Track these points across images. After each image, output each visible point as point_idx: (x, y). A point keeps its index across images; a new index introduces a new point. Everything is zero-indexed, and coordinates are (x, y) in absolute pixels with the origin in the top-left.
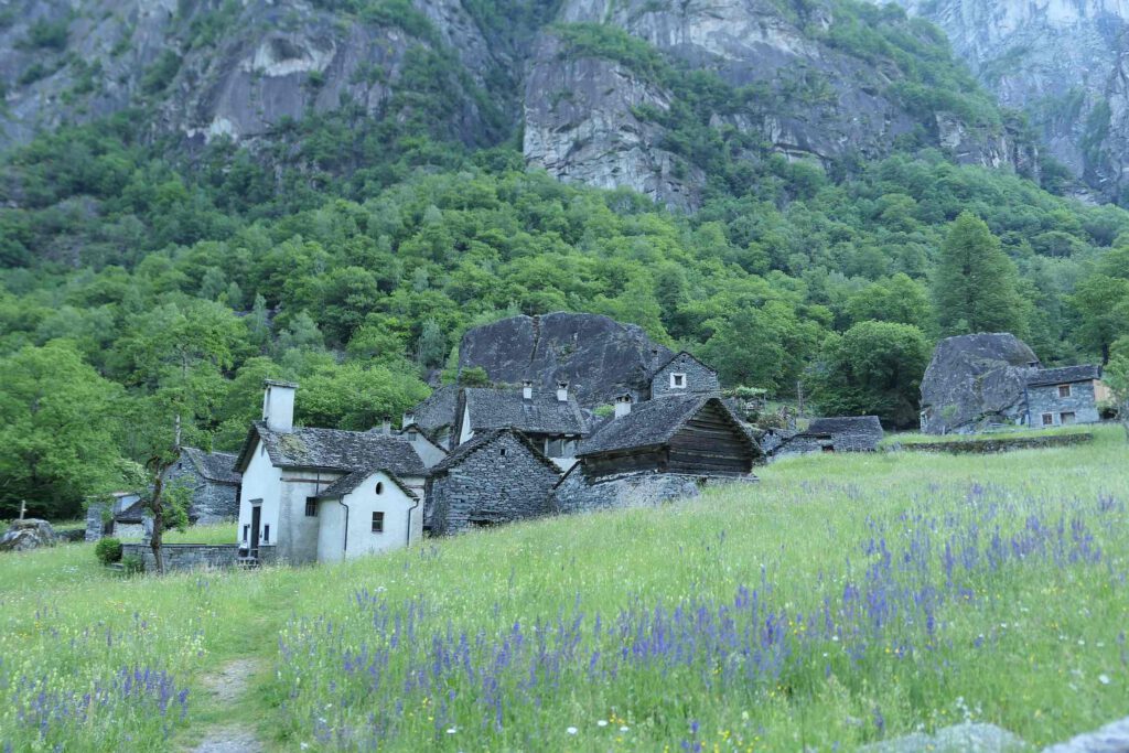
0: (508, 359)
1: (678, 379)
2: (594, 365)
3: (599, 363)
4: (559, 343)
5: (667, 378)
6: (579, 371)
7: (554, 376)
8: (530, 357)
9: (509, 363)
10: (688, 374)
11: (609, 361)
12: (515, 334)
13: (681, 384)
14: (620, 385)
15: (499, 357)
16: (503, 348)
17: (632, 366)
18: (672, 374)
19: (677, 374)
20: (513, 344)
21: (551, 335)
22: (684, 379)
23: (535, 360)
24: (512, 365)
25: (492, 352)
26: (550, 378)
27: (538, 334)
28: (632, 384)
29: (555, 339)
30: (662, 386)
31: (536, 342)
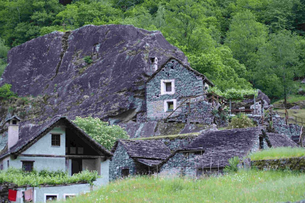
0: (38, 74)
1: (168, 85)
2: (104, 75)
3: (108, 74)
4: (82, 56)
5: (158, 85)
6: (91, 82)
7: (68, 89)
8: (55, 70)
9: (38, 77)
10: (177, 80)
11: (117, 70)
12: (47, 49)
13: (170, 90)
14: (121, 94)
15: (32, 73)
16: (36, 64)
17: (135, 74)
18: (162, 81)
19: (166, 81)
20: (44, 59)
21: (78, 48)
22: (173, 85)
23: (59, 73)
24: (40, 80)
25: (26, 69)
26: (65, 90)
27: (65, 48)
28: (135, 91)
29: (80, 52)
30: (153, 94)
31: (62, 56)
